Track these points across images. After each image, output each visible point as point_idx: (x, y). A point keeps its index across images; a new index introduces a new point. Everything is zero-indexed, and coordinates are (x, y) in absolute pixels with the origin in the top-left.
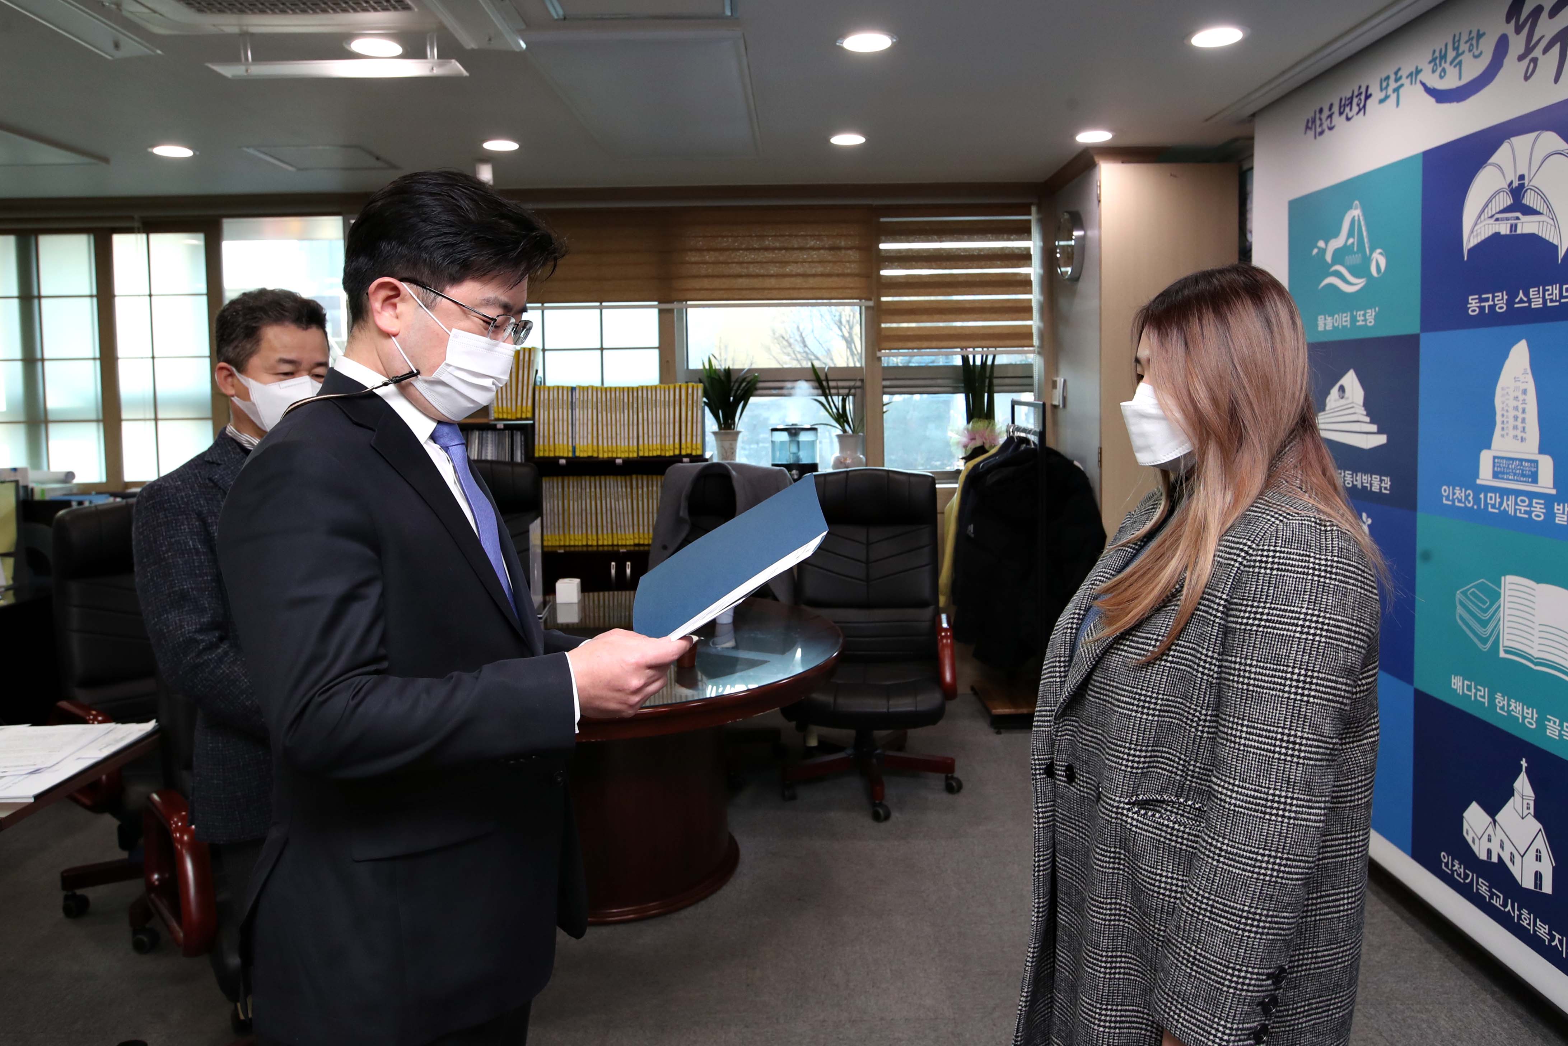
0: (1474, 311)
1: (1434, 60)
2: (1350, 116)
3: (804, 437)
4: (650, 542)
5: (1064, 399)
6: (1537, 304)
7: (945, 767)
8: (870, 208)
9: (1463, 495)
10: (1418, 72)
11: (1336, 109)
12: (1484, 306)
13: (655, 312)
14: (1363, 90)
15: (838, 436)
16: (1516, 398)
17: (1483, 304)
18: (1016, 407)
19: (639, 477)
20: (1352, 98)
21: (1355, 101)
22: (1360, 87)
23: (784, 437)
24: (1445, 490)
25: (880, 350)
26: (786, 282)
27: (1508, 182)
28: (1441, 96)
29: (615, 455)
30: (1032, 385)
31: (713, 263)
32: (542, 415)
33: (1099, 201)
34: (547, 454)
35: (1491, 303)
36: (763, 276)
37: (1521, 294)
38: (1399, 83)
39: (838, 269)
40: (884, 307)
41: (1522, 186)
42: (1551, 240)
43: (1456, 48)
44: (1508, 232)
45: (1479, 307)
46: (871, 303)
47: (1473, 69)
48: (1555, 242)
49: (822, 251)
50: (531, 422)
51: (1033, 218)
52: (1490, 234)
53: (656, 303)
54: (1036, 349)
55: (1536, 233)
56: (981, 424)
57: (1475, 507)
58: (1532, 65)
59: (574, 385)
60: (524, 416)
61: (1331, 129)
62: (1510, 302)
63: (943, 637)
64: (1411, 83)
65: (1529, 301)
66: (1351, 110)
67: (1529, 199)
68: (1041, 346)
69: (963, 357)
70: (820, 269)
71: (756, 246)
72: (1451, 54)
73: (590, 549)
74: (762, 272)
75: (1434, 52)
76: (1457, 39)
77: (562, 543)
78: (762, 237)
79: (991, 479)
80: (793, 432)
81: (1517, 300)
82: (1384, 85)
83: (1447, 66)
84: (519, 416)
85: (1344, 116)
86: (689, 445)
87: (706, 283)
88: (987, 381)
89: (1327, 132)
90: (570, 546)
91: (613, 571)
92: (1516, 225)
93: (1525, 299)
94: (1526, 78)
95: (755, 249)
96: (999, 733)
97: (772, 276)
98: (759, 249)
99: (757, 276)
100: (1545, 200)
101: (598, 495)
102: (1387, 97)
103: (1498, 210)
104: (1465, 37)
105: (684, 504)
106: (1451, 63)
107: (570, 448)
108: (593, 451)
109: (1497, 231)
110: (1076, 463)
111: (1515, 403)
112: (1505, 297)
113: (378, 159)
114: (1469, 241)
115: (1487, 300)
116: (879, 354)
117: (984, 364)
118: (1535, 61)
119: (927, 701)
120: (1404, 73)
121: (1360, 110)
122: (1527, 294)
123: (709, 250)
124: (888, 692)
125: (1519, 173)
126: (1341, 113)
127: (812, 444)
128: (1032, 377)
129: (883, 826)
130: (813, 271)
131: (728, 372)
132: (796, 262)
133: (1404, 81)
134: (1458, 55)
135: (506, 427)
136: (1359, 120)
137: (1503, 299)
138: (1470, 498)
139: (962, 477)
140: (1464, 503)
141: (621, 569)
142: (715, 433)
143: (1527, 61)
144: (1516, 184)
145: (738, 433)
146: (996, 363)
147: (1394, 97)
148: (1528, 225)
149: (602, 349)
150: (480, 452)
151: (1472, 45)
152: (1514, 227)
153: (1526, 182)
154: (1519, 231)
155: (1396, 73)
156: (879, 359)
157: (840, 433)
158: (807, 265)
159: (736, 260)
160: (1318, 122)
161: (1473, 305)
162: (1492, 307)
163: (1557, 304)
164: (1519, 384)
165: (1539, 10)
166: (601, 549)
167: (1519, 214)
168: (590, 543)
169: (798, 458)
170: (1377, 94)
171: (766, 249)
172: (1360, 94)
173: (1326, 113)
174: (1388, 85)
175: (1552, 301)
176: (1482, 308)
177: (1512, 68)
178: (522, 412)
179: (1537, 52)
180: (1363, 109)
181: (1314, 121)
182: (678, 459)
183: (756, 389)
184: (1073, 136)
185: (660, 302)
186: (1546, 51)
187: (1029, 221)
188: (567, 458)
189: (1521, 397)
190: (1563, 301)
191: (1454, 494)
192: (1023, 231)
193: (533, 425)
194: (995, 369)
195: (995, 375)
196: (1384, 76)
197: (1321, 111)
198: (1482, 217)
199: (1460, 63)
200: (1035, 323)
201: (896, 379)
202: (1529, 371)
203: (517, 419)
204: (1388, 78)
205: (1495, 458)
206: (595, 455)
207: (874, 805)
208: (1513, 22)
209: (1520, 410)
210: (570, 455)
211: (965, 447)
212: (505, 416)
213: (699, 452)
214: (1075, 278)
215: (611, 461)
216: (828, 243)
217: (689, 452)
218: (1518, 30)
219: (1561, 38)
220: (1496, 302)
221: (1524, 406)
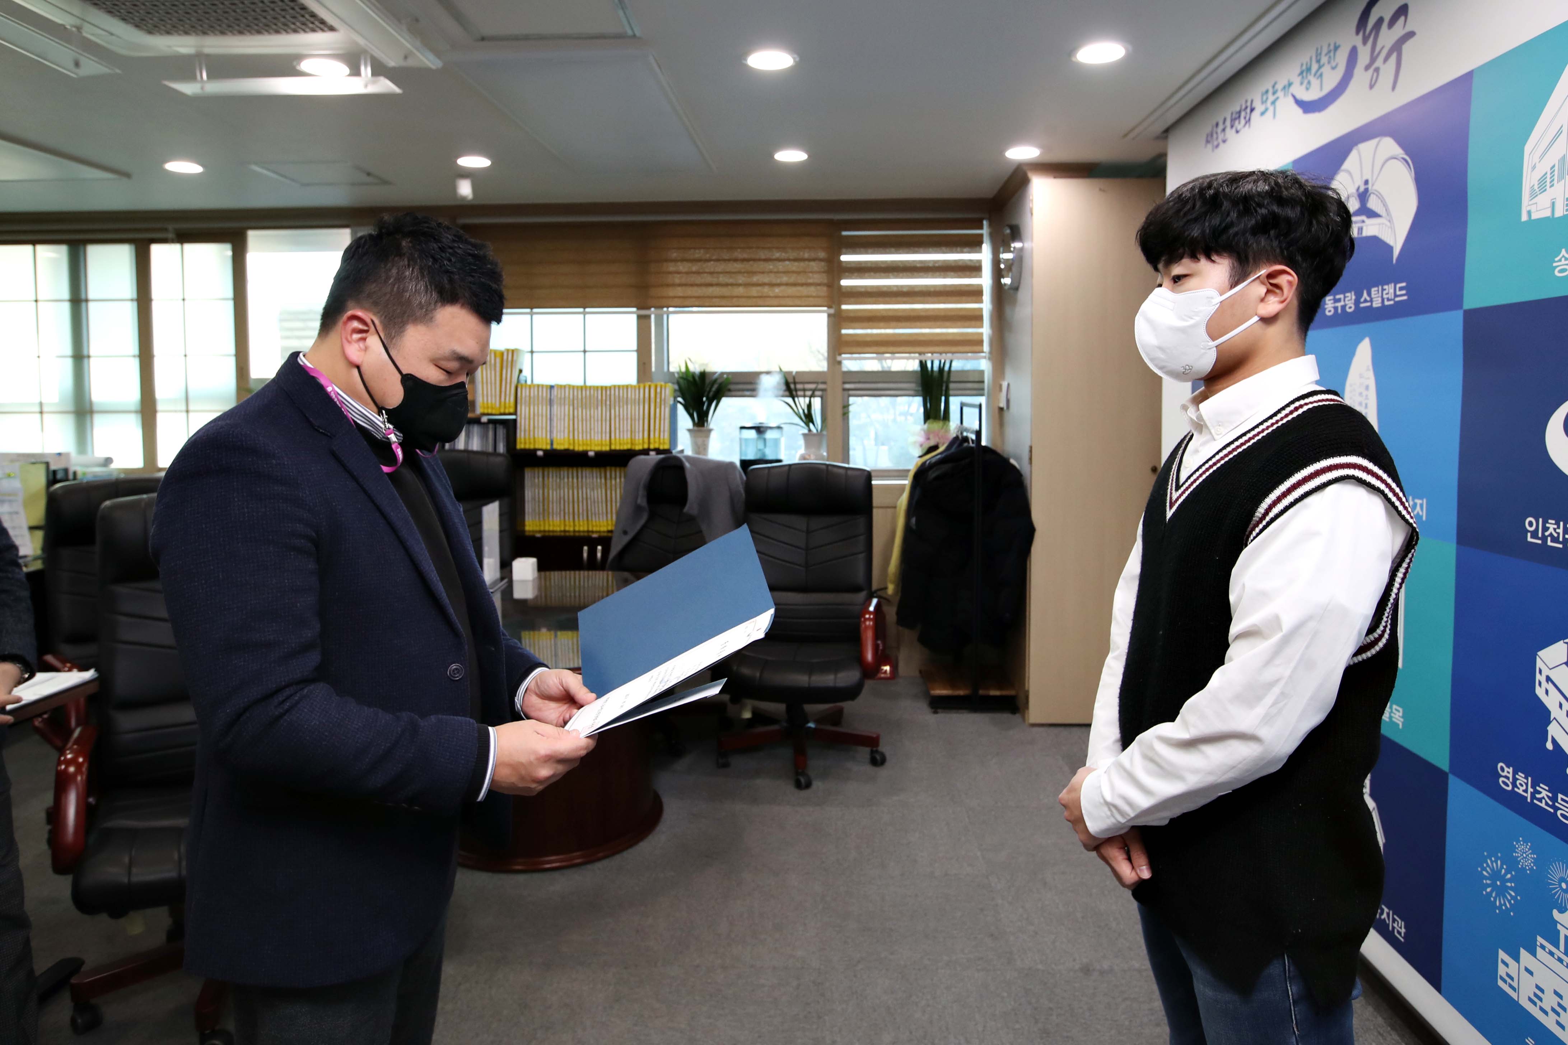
0: (1330, 311)
1: (1302, 73)
2: (1238, 129)
3: (769, 435)
4: (613, 528)
5: (1008, 401)
6: (1377, 304)
7: (872, 742)
8: (831, 222)
10: (1290, 84)
11: (1228, 123)
12: (1338, 307)
13: (634, 317)
14: (1249, 104)
15: (804, 435)
16: (1361, 394)
17: (1336, 305)
18: (965, 409)
19: (613, 469)
20: (1239, 112)
21: (1243, 114)
22: (1246, 101)
23: (753, 434)
25: (840, 354)
26: (754, 291)
27: (1356, 187)
28: (1308, 107)
29: (589, 448)
30: (983, 389)
31: (687, 273)
32: (523, 411)
33: (1032, 214)
34: (527, 447)
35: (1342, 303)
36: (732, 285)
37: (1365, 294)
38: (1276, 96)
39: (801, 279)
40: (844, 315)
41: (1366, 190)
42: (1388, 242)
43: (1318, 61)
45: (1334, 308)
46: (832, 311)
47: (1332, 79)
48: (1391, 243)
49: (787, 263)
50: (513, 417)
51: (985, 231)
53: (634, 309)
54: (987, 355)
55: (1377, 235)
56: (936, 425)
58: (1375, 75)
59: (552, 383)
60: (507, 411)
61: (1224, 141)
62: (1357, 302)
63: (866, 619)
64: (1285, 95)
65: (1371, 301)
66: (1239, 123)
67: (1373, 204)
68: (991, 353)
69: (921, 362)
70: (785, 279)
71: (726, 257)
72: (1315, 67)
73: (567, 534)
74: (731, 281)
75: (1302, 65)
76: (1319, 51)
77: (542, 529)
78: (731, 249)
79: (932, 475)
80: (760, 430)
81: (1362, 300)
82: (1265, 98)
83: (1311, 78)
84: (502, 411)
85: (1234, 129)
86: (657, 440)
87: (679, 291)
88: (944, 385)
89: (1222, 145)
90: (549, 531)
91: (585, 555)
92: (1362, 228)
93: (1368, 299)
94: (1371, 87)
95: (725, 260)
96: (935, 712)
97: (740, 285)
98: (729, 260)
99: (727, 285)
100: (1385, 205)
101: (575, 485)
102: (1266, 110)
104: (1325, 51)
105: (642, 492)
106: (1315, 75)
107: (549, 441)
108: (570, 444)
110: (1012, 461)
111: (1360, 399)
112: (1354, 297)
113: (369, 174)
115: (1339, 300)
116: (839, 358)
117: (941, 370)
118: (1377, 70)
119: (847, 677)
120: (1279, 87)
121: (1246, 123)
122: (1369, 294)
123: (683, 260)
124: (811, 669)
125: (1365, 178)
126: (1232, 127)
127: (776, 442)
128: (983, 382)
129: (804, 793)
130: (778, 281)
131: (703, 375)
132: (763, 273)
133: (1280, 94)
134: (1320, 67)
135: (490, 421)
136: (1245, 132)
137: (1351, 299)
139: (911, 475)
141: (592, 552)
142: (689, 430)
143: (1371, 71)
144: (1362, 189)
145: (710, 431)
146: (953, 369)
147: (1271, 109)
148: (1371, 228)
149: (585, 351)
150: (467, 443)
151: (1330, 57)
152: (1360, 230)
153: (1370, 186)
154: (1364, 234)
155: (1273, 87)
156: (840, 363)
157: (806, 431)
158: (772, 275)
159: (707, 270)
160: (1215, 136)
162: (1344, 307)
163: (1392, 302)
164: (1363, 380)
165: (1381, 20)
166: (577, 534)
167: (1364, 218)
168: (567, 529)
169: (764, 454)
170: (1259, 108)
171: (736, 260)
172: (1246, 108)
173: (1221, 127)
174: (1267, 99)
175: (1388, 300)
176: (1336, 308)
177: (1361, 76)
178: (505, 407)
179: (1379, 63)
180: (1248, 121)
181: (1212, 135)
182: (646, 452)
183: (729, 390)
184: (1002, 152)
185: (638, 309)
186: (1386, 59)
187: (981, 235)
188: (545, 451)
189: (1365, 393)
192: (975, 244)
193: (515, 421)
194: (952, 375)
195: (952, 379)
196: (1264, 90)
197: (1217, 125)
199: (1321, 75)
200: (985, 331)
201: (859, 382)
202: (1371, 367)
203: (501, 414)
204: (1267, 92)
206: (571, 448)
207: (797, 774)
208: (1361, 34)
209: (1364, 405)
210: (549, 447)
211: (921, 445)
212: (490, 411)
213: (666, 447)
214: (1015, 288)
215: (584, 454)
216: (792, 254)
217: (657, 446)
218: (1365, 42)
219: (1397, 47)
220: (1347, 302)
221: (1366, 401)
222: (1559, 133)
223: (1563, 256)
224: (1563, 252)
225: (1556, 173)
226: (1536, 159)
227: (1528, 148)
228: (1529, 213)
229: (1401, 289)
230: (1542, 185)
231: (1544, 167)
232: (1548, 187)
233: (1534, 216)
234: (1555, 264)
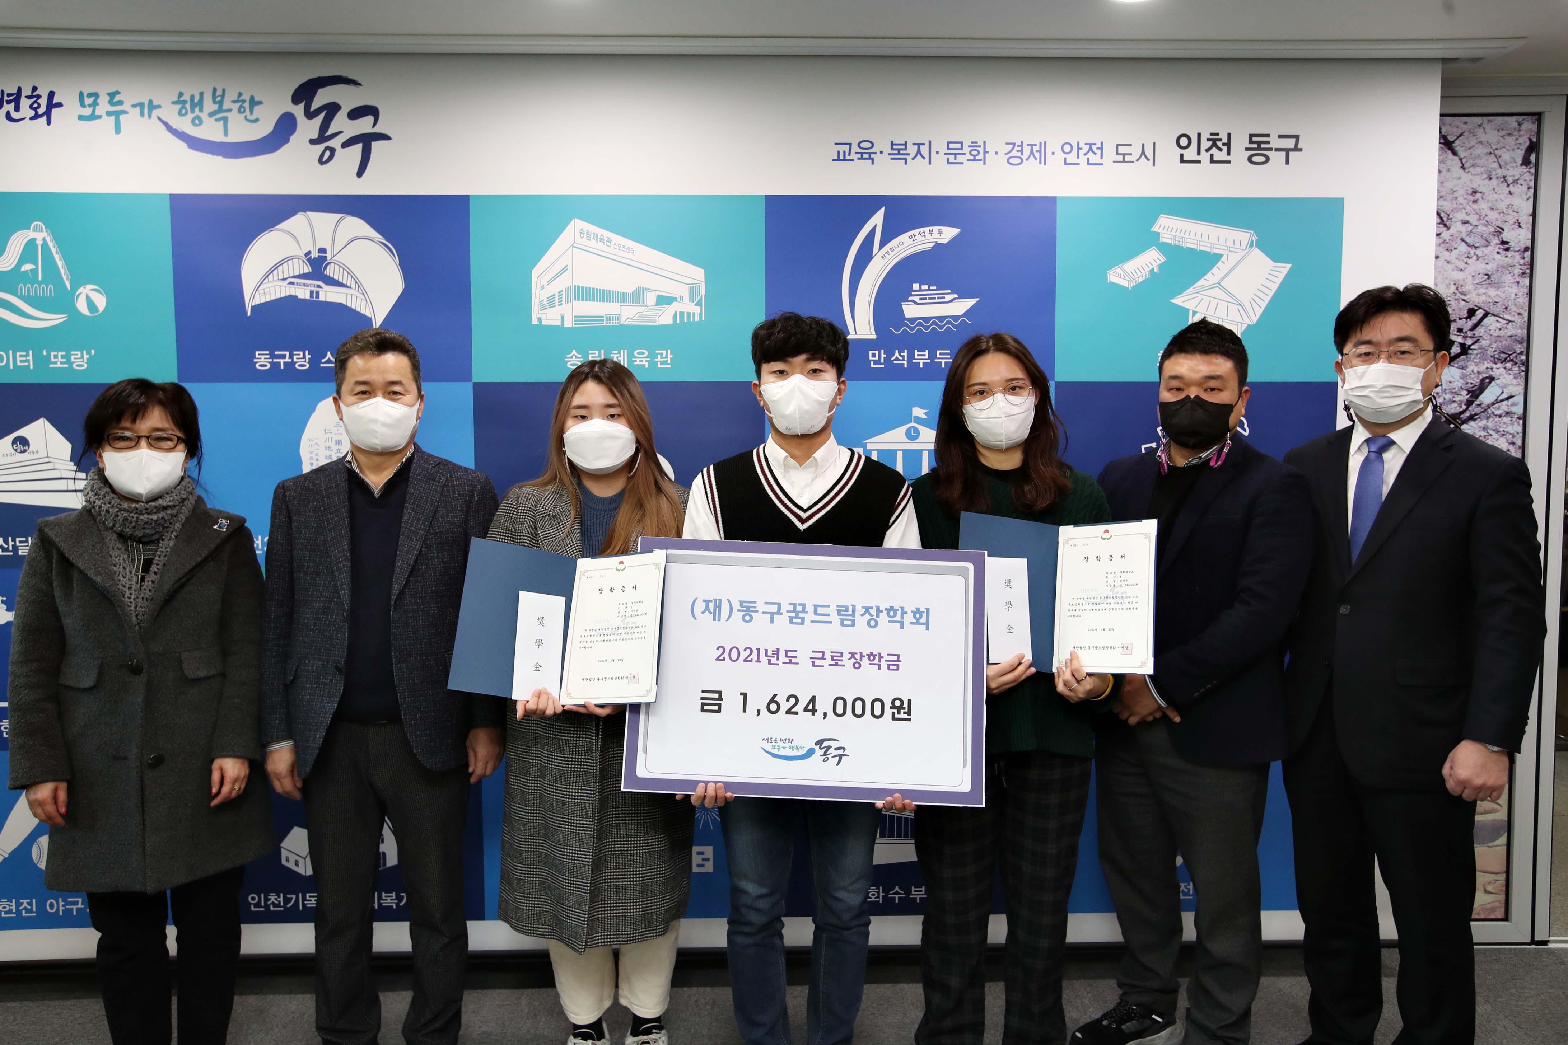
0: (264, 366)
1: (180, 102)
2: (14, 116)
10: (154, 106)
12: (279, 363)
14: (43, 94)
16: (328, 448)
20: (17, 96)
21: (26, 101)
27: (305, 251)
28: (196, 143)
35: (287, 360)
38: (120, 108)
41: (323, 258)
42: (363, 312)
43: (218, 102)
44: (308, 297)
45: (271, 363)
47: (245, 131)
48: (368, 314)
52: (283, 295)
55: (344, 302)
58: (328, 153)
62: (314, 362)
64: (142, 115)
66: (16, 109)
67: (331, 271)
72: (210, 106)
75: (181, 94)
76: (218, 93)
81: (323, 360)
82: (88, 101)
83: (203, 115)
92: (318, 293)
94: (322, 162)
100: (353, 276)
102: (95, 117)
103: (291, 275)
104: (231, 97)
106: (211, 115)
109: (293, 293)
111: (327, 453)
112: (308, 356)
114: (253, 297)
115: (282, 357)
118: (332, 150)
120: (125, 99)
121: (37, 115)
125: (319, 246)
133: (127, 108)
134: (220, 110)
137: (304, 357)
143: (320, 147)
144: (315, 255)
147: (108, 121)
148: (330, 295)
151: (242, 106)
152: (315, 294)
153: (329, 255)
154: (322, 298)
155: (112, 95)
161: (262, 360)
162: (290, 365)
164: (328, 435)
165: (334, 106)
167: (320, 283)
170: (73, 108)
172: (38, 97)
174: (95, 104)
176: (276, 365)
177: (302, 147)
179: (334, 144)
180: (46, 117)
186: (345, 145)
189: (334, 447)
196: (87, 91)
198: (270, 277)
199: (224, 119)
204: (94, 95)
208: (301, 106)
218: (309, 116)
219: (366, 140)
220: (295, 360)
221: (339, 455)
222: (565, 269)
224: (574, 352)
225: (564, 296)
226: (544, 281)
227: (536, 272)
228: (540, 319)
230: (551, 302)
231: (553, 289)
232: (557, 304)
233: (544, 323)
234: (567, 359)
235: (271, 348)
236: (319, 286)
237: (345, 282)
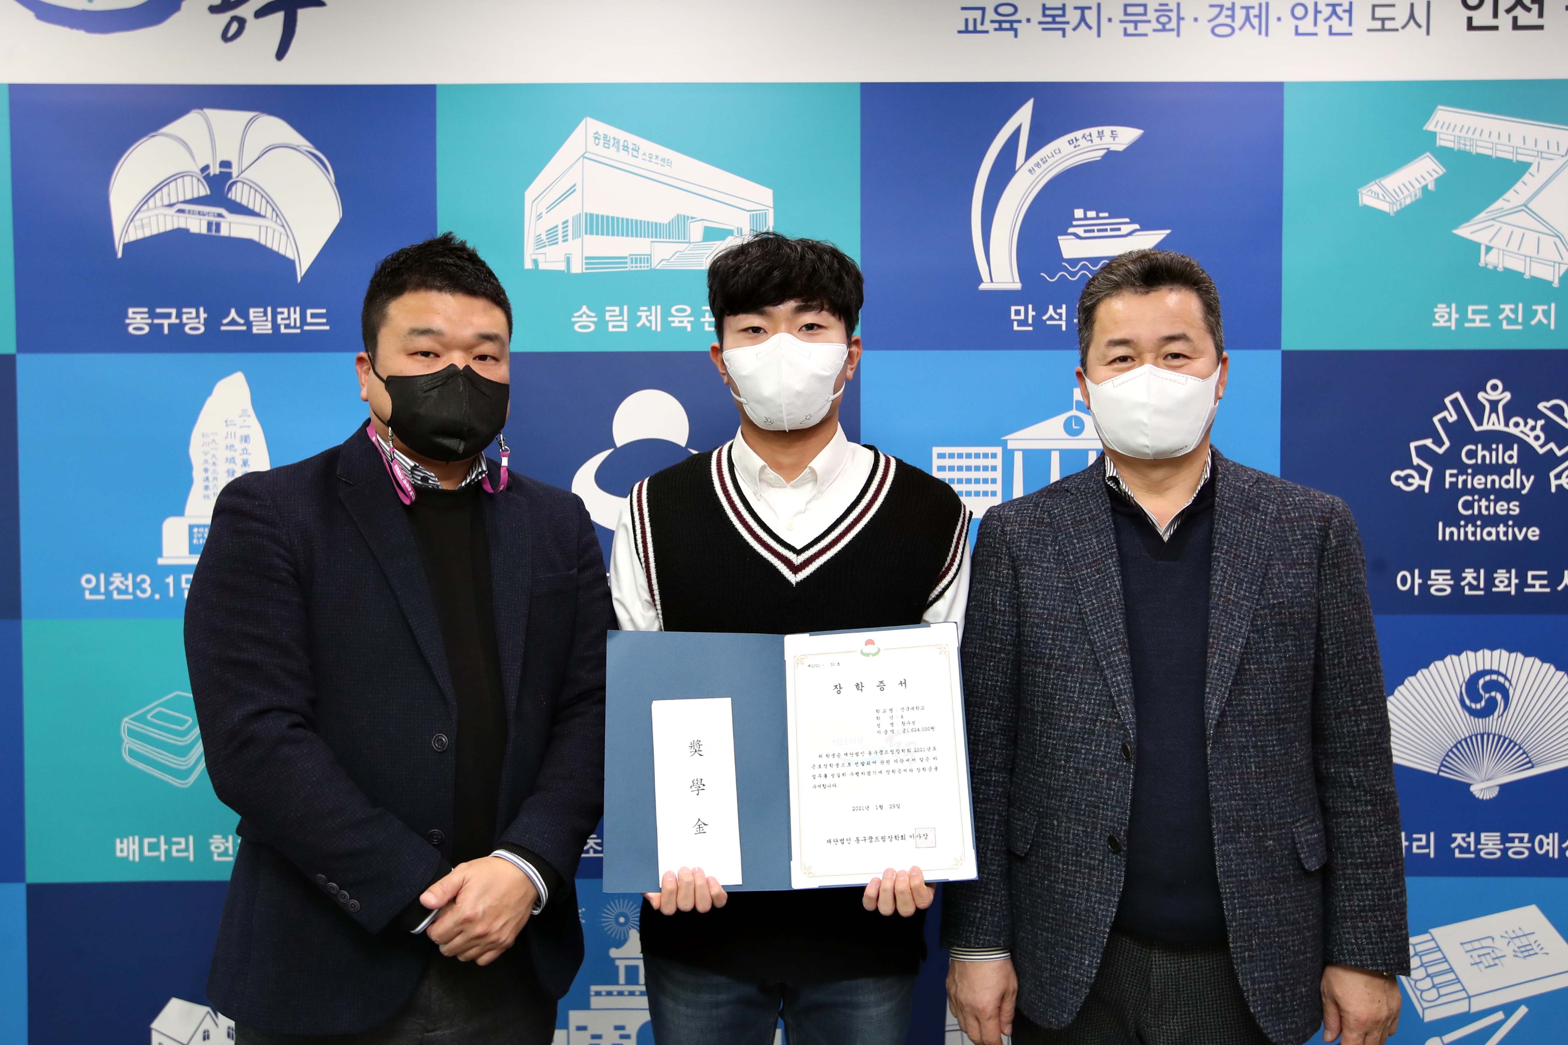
0: (141, 330)
6: (262, 328)
9: (130, 582)
12: (162, 325)
16: (231, 447)
17: (156, 321)
24: (88, 581)
27: (201, 165)
35: (174, 320)
37: (233, 314)
41: (226, 175)
42: (282, 252)
44: (204, 231)
45: (151, 325)
48: (290, 254)
52: (169, 228)
55: (256, 238)
57: (157, 597)
62: (212, 323)
65: (249, 324)
67: (238, 194)
81: (225, 321)
92: (218, 225)
93: (242, 321)
94: (227, 38)
100: (269, 201)
103: (181, 199)
109: (183, 225)
111: (230, 454)
112: (203, 316)
114: (125, 231)
115: (166, 316)
118: (241, 20)
122: (244, 314)
125: (221, 157)
137: (198, 316)
138: (146, 586)
140: (134, 593)
143: (224, 17)
144: (215, 170)
148: (235, 227)
152: (214, 226)
153: (235, 171)
154: (224, 232)
161: (137, 320)
162: (178, 328)
163: (298, 331)
164: (231, 429)
167: (222, 211)
175: (287, 326)
176: (157, 327)
177: (196, 17)
186: (260, 14)
189: (239, 446)
190: (306, 328)
191: (108, 583)
198: (151, 202)
202: (251, 411)
205: (191, 527)
209: (240, 462)
219: (290, 7)
220: (185, 320)
221: (245, 457)
222: (572, 190)
223: (584, 313)
224: (584, 308)
225: (570, 228)
226: (542, 207)
227: (530, 194)
228: (535, 262)
229: (313, 316)
230: (552, 237)
231: (555, 218)
232: (560, 239)
233: (542, 267)
234: (573, 319)
235: (151, 305)
236: (220, 215)
237: (257, 210)
